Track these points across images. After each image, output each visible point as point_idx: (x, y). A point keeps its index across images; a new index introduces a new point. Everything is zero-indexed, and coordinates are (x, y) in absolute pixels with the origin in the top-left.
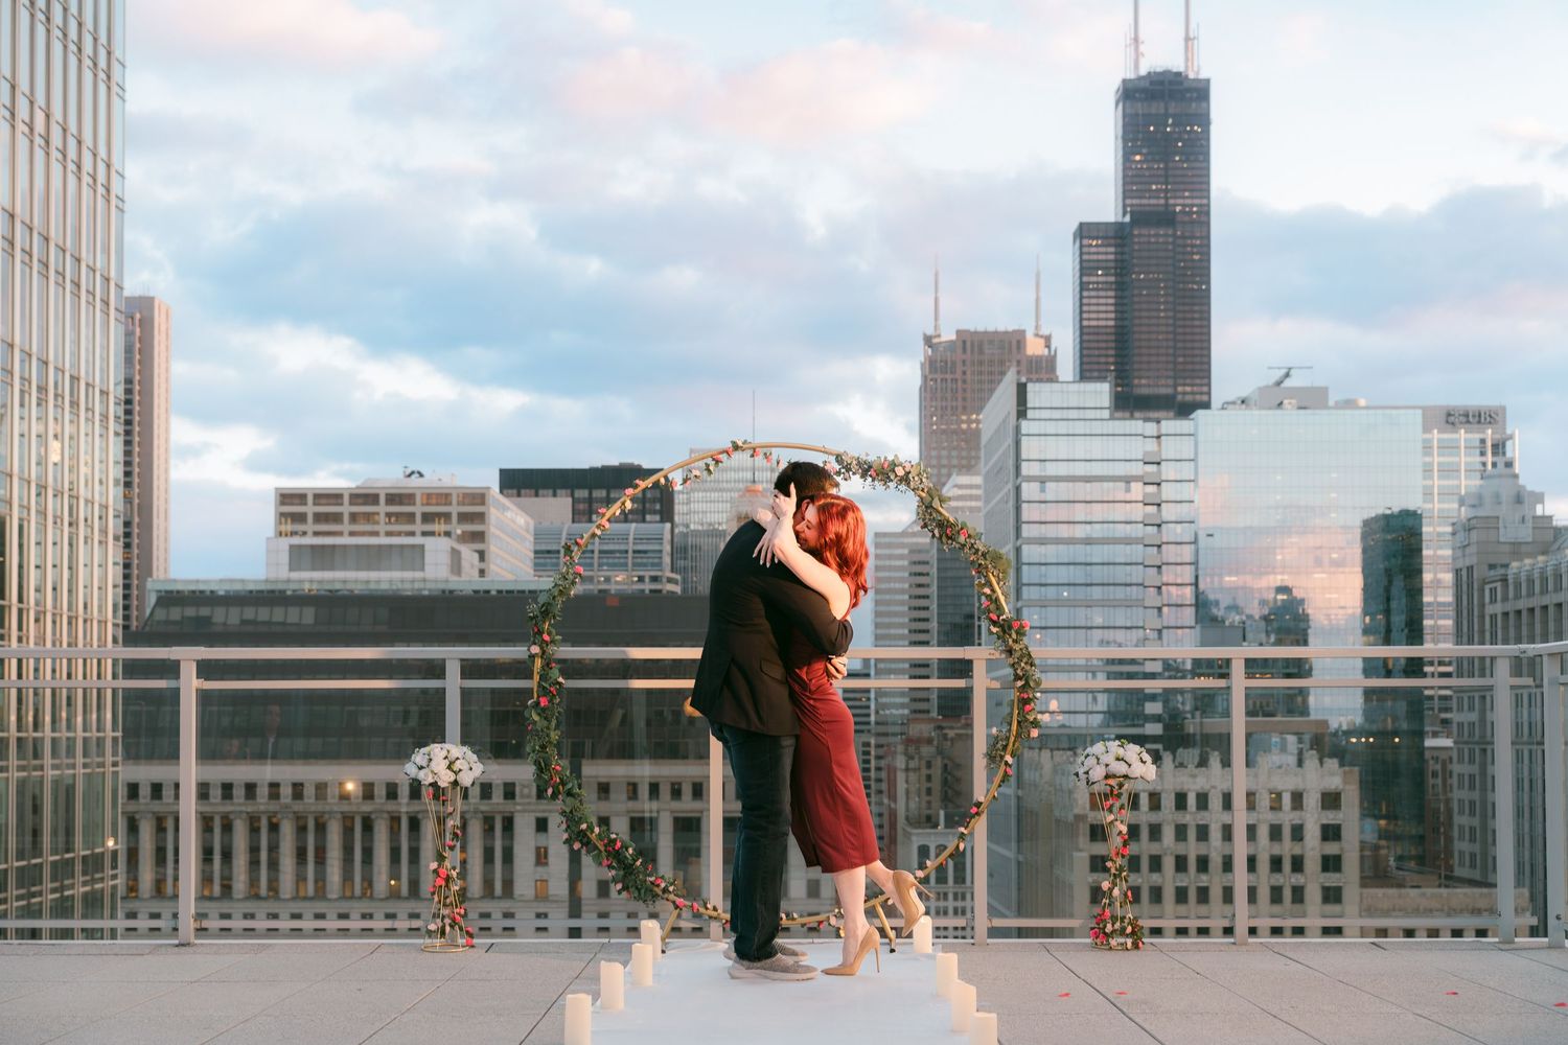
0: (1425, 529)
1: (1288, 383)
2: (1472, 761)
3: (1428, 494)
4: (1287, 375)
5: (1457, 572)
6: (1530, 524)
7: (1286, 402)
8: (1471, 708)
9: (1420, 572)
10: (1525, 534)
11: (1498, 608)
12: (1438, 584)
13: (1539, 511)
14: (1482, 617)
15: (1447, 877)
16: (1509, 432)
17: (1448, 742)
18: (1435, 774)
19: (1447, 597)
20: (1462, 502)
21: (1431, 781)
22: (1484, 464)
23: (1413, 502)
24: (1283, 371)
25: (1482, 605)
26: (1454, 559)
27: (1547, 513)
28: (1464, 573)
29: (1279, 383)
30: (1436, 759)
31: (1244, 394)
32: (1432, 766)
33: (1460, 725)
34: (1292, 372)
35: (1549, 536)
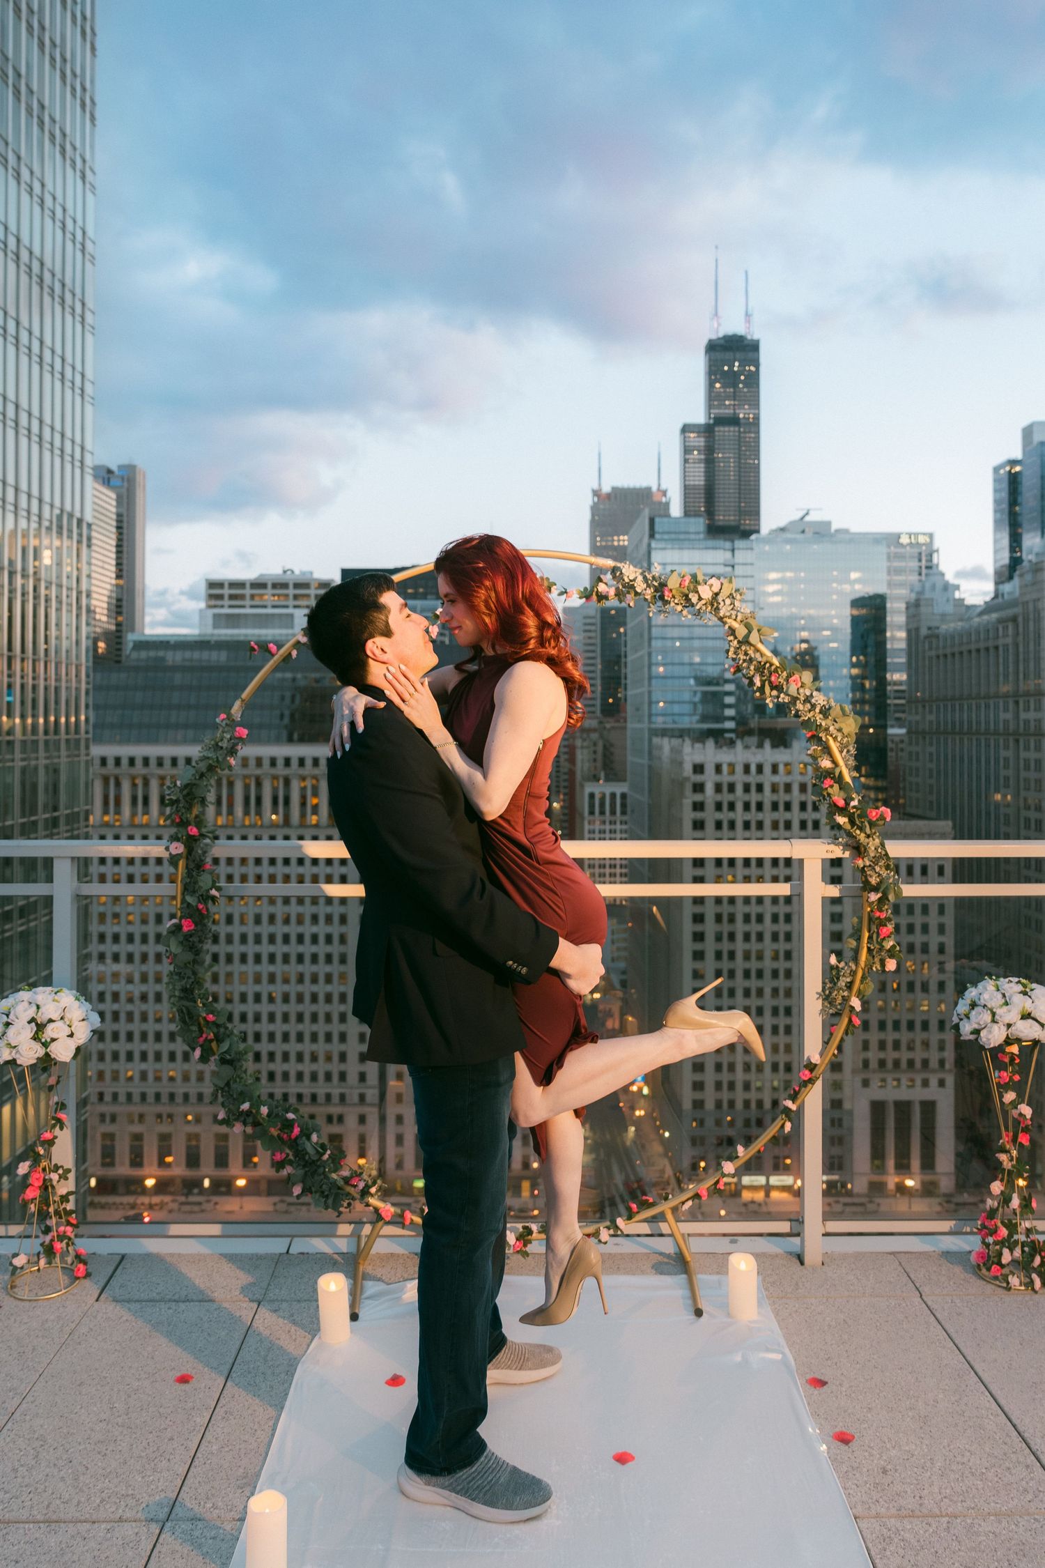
0: (888, 605)
1: (807, 519)
2: (917, 744)
3: (890, 584)
4: (807, 514)
5: (909, 632)
6: (952, 602)
7: (807, 530)
8: (917, 713)
9: (884, 631)
10: (949, 609)
11: (933, 653)
12: (896, 637)
13: (957, 595)
14: (924, 658)
15: (905, 814)
16: (935, 547)
17: (903, 731)
18: (892, 750)
19: (903, 645)
20: (912, 591)
21: (889, 754)
22: (921, 567)
23: (881, 589)
24: (805, 512)
25: (924, 651)
26: (908, 623)
27: (962, 596)
28: (913, 633)
29: (802, 518)
30: (892, 741)
31: (782, 524)
32: (890, 745)
33: (910, 722)
34: (811, 512)
35: (963, 610)
